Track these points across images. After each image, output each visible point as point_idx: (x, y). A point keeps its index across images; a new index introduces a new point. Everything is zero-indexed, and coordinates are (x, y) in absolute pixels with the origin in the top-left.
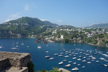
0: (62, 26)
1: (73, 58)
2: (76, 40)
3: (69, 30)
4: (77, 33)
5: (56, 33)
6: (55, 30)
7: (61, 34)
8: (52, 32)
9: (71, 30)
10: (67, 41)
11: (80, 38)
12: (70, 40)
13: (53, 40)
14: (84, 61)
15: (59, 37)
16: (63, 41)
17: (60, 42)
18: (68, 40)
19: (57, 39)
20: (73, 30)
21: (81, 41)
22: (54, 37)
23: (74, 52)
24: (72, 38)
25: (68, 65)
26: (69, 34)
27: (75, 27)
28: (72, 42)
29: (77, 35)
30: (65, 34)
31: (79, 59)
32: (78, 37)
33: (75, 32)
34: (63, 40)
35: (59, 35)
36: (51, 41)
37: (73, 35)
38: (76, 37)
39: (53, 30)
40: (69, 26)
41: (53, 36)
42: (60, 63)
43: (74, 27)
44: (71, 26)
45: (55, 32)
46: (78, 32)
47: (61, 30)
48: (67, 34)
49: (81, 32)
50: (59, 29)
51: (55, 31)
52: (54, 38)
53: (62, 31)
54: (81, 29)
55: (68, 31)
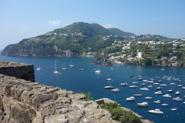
0: (142, 36)
1: (156, 93)
2: (167, 61)
3: (153, 42)
4: (169, 48)
5: (129, 48)
6: (128, 43)
7: (138, 50)
8: (122, 47)
9: (159, 43)
10: (148, 63)
11: (176, 57)
12: (155, 62)
13: (122, 61)
14: (177, 99)
15: (135, 56)
16: (142, 63)
17: (135, 64)
18: (151, 61)
19: (130, 59)
20: (163, 43)
21: (176, 63)
22: (125, 55)
23: (158, 82)
24: (159, 57)
25: (143, 104)
26: (153, 51)
27: (167, 37)
28: (159, 64)
29: (170, 52)
30: (146, 50)
31: (167, 95)
32: (171, 56)
33: (165, 47)
34: (141, 60)
35: (134, 52)
36: (120, 63)
37: (162, 53)
38: (167, 55)
39: (124, 43)
40: (156, 36)
41: (123, 53)
42: (128, 99)
43: (165, 38)
44: (159, 36)
45: (127, 47)
46: (172, 46)
47: (140, 42)
48: (150, 51)
49: (178, 47)
50: (137, 41)
51: (128, 45)
52: (125, 57)
53: (141, 44)
54: (179, 40)
55: (152, 45)
